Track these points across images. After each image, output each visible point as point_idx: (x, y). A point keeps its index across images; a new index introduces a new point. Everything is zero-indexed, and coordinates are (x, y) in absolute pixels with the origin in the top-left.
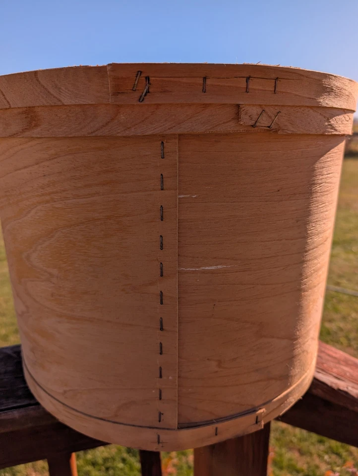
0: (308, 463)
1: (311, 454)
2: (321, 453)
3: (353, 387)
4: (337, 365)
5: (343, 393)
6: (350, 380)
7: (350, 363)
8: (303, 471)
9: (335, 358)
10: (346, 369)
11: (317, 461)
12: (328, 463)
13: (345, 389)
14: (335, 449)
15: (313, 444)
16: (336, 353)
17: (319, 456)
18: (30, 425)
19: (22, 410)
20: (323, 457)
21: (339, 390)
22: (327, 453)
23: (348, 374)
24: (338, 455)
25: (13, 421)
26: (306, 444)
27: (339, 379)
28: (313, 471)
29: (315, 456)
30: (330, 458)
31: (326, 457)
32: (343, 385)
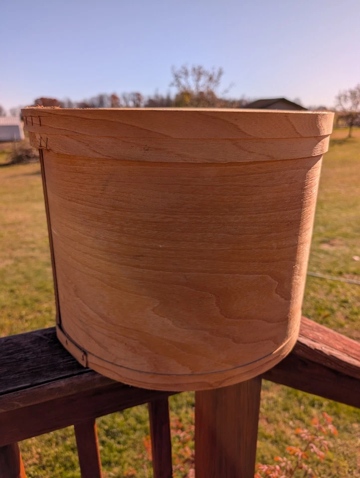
0: (275, 430)
1: (278, 422)
2: (286, 420)
3: (325, 347)
4: (312, 332)
5: (318, 352)
6: (322, 343)
7: (321, 329)
8: (271, 437)
9: (309, 326)
10: (318, 334)
11: (283, 427)
12: (292, 428)
13: (320, 349)
14: (299, 416)
15: (279, 412)
16: (310, 323)
17: (285, 422)
18: (74, 392)
19: (67, 380)
20: (288, 424)
21: (316, 349)
22: (292, 419)
23: (320, 338)
24: (302, 420)
25: (60, 389)
26: (274, 412)
27: (315, 341)
28: (280, 436)
29: (281, 423)
30: (294, 423)
31: (291, 423)
32: (318, 346)
